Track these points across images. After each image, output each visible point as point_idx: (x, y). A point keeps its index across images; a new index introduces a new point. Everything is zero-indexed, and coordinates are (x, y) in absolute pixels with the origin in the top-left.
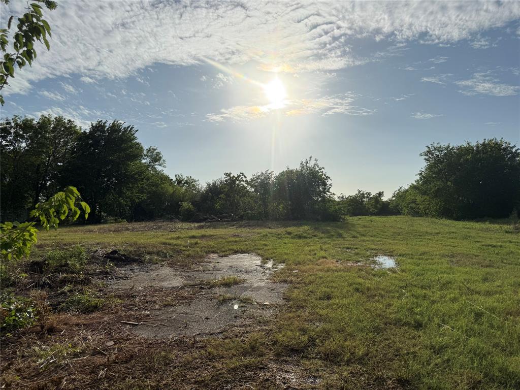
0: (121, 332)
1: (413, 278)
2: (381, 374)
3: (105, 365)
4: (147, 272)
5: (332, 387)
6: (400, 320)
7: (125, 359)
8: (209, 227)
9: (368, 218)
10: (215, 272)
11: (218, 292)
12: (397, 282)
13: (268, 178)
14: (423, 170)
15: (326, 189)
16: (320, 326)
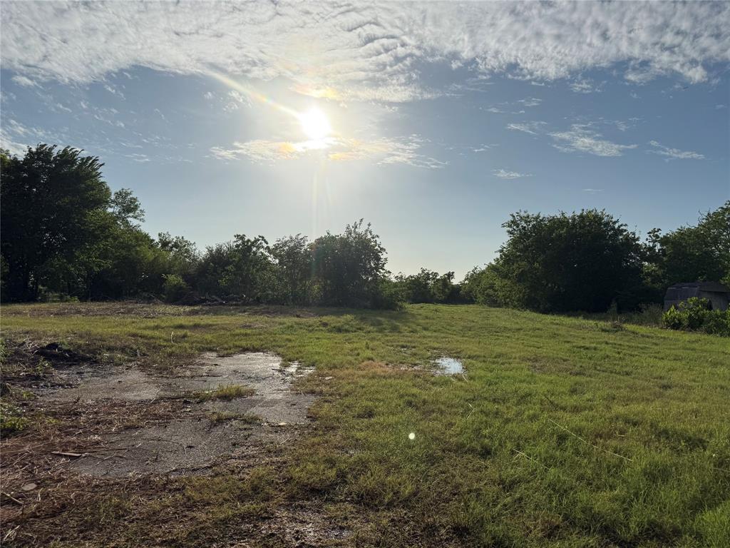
0: (50, 469)
1: (483, 388)
2: (432, 520)
3: (16, 521)
4: (103, 377)
5: (364, 541)
6: (463, 445)
7: (51, 510)
8: (207, 313)
9: (432, 306)
10: (210, 379)
11: (210, 408)
12: (462, 393)
13: (299, 245)
14: (505, 246)
15: (379, 264)
16: (355, 454)
